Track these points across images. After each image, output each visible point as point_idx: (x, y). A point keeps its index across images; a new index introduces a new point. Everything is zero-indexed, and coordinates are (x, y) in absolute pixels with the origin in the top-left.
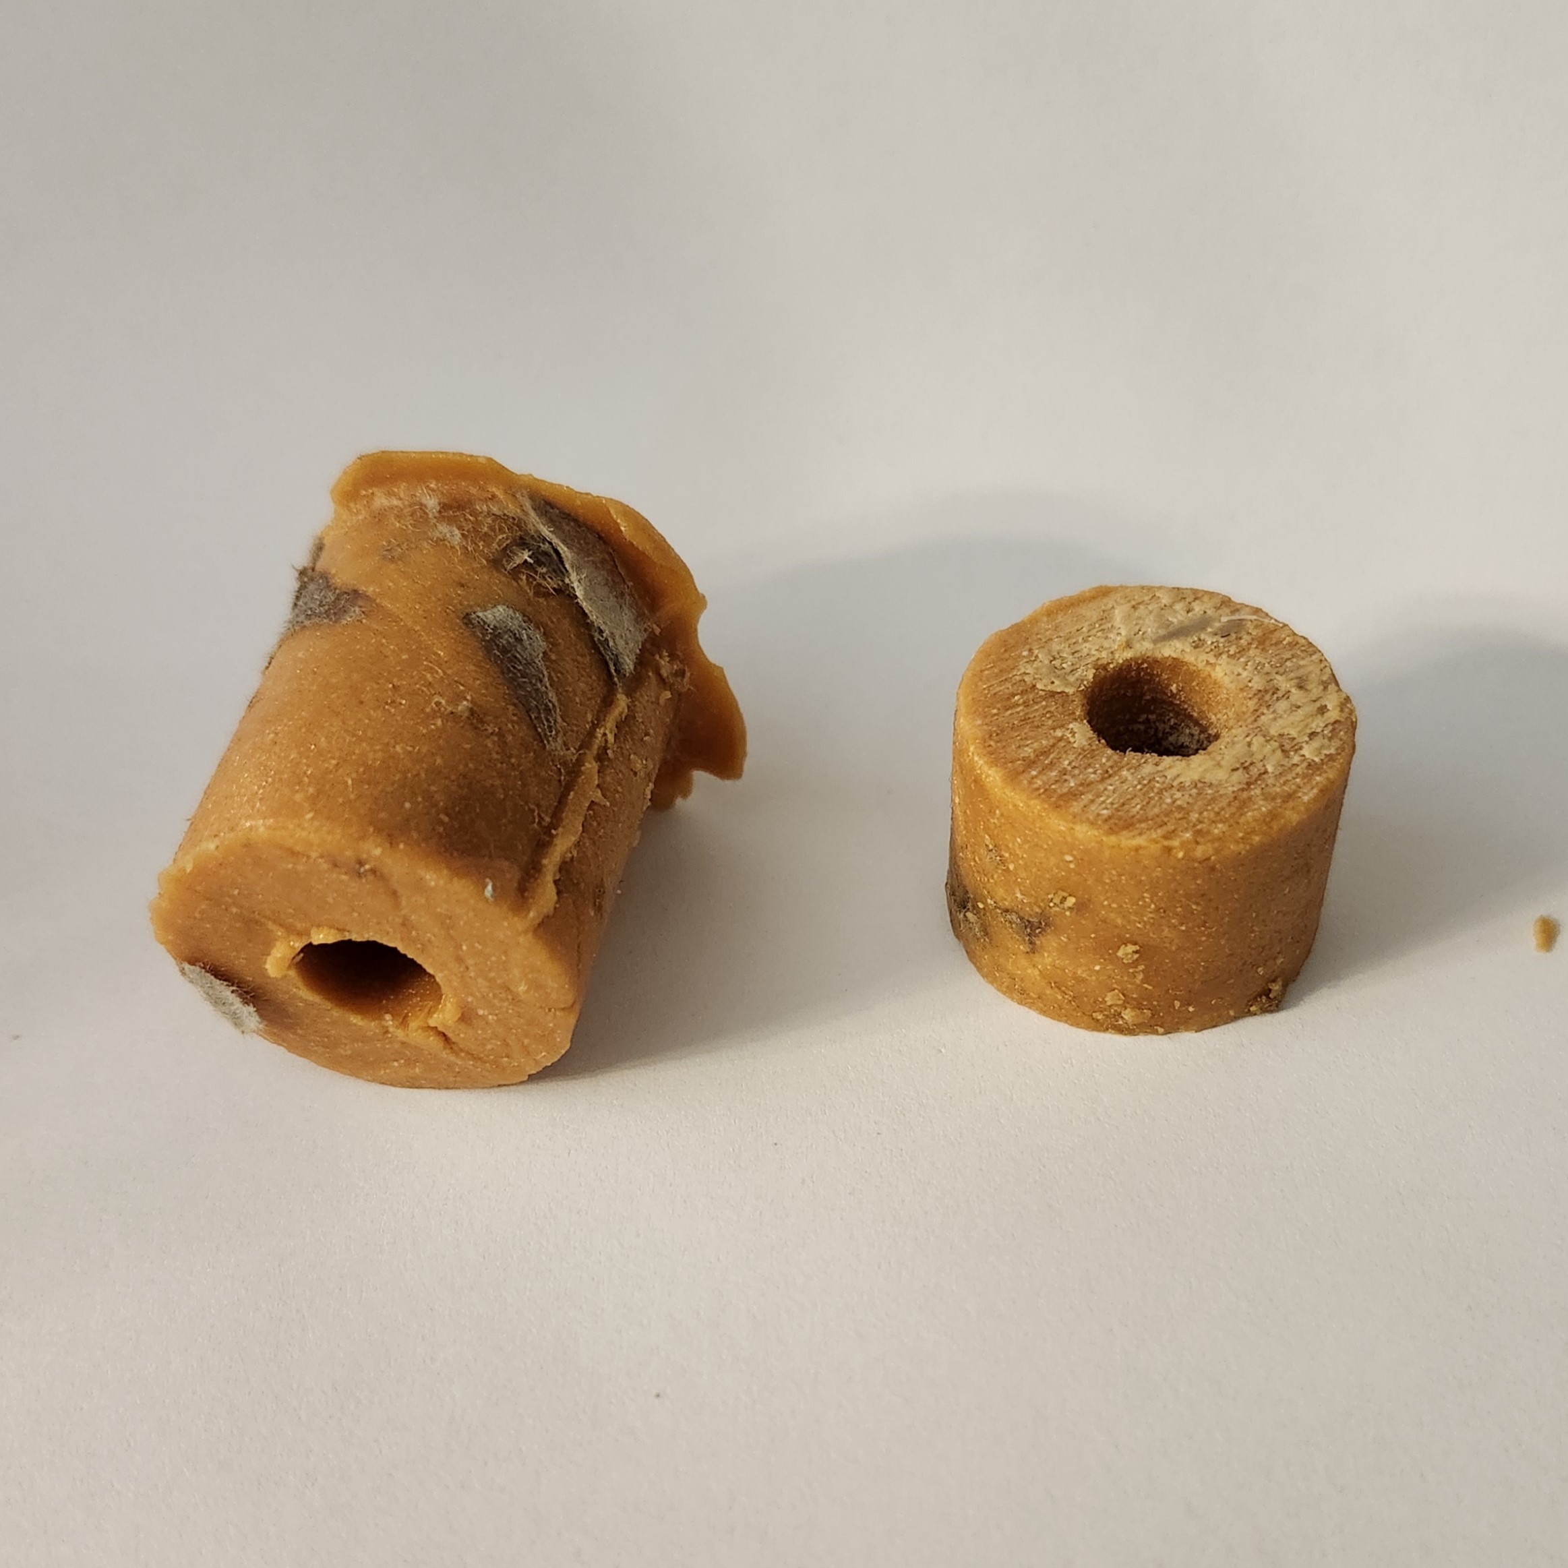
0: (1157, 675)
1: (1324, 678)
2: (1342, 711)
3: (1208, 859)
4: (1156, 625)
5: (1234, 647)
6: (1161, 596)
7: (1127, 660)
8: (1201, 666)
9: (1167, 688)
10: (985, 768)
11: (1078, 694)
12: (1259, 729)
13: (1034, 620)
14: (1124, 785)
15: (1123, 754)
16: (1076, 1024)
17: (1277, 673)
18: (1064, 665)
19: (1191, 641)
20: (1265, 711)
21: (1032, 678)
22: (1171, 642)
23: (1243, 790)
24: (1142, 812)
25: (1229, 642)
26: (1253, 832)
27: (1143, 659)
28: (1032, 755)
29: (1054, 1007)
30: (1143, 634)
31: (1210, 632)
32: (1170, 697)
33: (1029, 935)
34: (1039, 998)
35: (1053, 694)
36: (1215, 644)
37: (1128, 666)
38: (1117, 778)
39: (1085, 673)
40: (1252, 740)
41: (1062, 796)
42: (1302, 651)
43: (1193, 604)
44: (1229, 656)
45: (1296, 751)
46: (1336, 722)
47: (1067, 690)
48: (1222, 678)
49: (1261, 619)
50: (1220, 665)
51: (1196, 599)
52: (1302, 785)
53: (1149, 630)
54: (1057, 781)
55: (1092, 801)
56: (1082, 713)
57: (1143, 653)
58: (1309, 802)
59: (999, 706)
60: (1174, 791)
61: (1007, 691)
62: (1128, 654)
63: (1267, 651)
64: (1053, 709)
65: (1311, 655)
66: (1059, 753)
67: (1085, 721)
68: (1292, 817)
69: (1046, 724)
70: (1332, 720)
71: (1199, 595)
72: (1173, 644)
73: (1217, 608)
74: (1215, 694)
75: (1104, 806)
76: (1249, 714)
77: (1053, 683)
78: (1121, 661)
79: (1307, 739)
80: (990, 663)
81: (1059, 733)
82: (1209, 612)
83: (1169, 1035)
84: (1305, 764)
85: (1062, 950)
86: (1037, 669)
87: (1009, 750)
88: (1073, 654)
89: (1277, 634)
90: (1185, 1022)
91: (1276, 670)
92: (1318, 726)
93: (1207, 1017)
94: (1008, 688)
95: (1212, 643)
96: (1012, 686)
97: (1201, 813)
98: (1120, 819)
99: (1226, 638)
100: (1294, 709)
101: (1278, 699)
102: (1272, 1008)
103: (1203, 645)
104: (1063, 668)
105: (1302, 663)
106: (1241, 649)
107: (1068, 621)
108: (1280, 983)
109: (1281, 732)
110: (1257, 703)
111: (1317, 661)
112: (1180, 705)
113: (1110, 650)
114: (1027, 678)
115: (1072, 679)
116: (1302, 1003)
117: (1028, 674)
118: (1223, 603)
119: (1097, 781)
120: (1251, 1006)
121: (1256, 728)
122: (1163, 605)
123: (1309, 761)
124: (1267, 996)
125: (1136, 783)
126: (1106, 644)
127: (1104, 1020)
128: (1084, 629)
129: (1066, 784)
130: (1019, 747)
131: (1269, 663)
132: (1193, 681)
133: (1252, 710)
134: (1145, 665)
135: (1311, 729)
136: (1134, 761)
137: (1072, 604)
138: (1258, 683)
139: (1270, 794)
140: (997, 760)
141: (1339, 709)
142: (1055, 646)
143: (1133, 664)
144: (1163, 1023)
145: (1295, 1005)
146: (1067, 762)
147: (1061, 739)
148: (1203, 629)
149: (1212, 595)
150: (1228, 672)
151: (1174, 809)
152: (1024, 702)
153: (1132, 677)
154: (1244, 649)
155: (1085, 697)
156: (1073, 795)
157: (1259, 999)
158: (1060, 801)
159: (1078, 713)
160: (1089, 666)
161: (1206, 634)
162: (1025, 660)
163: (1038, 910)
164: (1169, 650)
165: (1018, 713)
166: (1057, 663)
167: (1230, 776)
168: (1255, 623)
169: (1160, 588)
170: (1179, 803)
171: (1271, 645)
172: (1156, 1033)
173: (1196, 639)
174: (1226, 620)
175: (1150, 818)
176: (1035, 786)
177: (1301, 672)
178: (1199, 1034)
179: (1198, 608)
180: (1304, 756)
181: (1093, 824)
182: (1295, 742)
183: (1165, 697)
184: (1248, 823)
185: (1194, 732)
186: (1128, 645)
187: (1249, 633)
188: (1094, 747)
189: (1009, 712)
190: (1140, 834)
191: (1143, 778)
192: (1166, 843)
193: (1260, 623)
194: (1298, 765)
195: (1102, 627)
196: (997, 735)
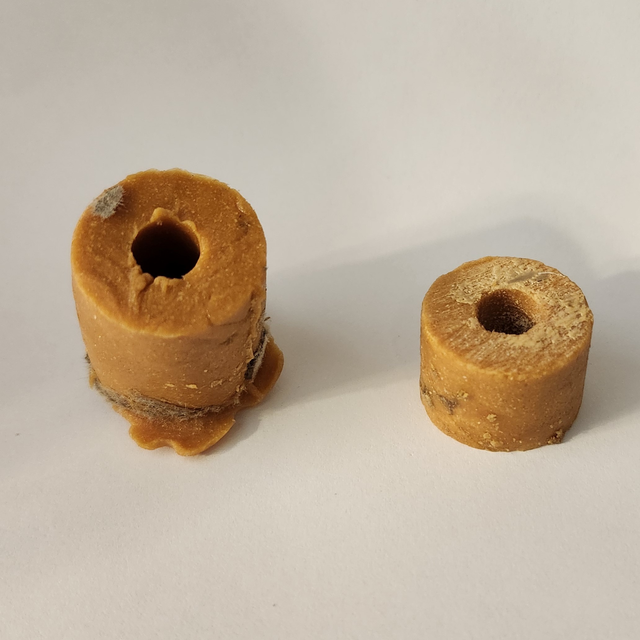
0: (510, 297)
1: (581, 302)
2: (587, 317)
3: (524, 381)
4: (510, 275)
5: (543, 286)
6: (514, 262)
7: (496, 290)
8: (528, 294)
9: (514, 302)
10: (431, 337)
11: (474, 305)
12: (550, 324)
13: (458, 271)
14: (489, 346)
15: (490, 332)
16: (471, 445)
17: (560, 299)
18: (469, 292)
19: (525, 282)
20: (554, 316)
21: (455, 297)
22: (516, 283)
23: (541, 351)
24: (496, 359)
25: (541, 284)
26: (544, 370)
27: (503, 290)
28: (452, 332)
29: (462, 438)
30: (504, 279)
31: (534, 279)
32: (516, 306)
33: (450, 407)
34: (455, 434)
35: (463, 304)
36: (535, 284)
37: (497, 292)
38: (487, 343)
39: (478, 295)
40: (547, 328)
41: (463, 350)
42: (572, 289)
43: (527, 266)
44: (541, 290)
45: (565, 334)
46: (584, 322)
47: (469, 303)
48: (536, 299)
49: (555, 274)
50: (536, 294)
51: (529, 263)
52: (566, 350)
53: (507, 277)
54: (461, 344)
55: (475, 354)
56: (475, 314)
57: (503, 287)
58: (569, 357)
59: (439, 309)
60: (511, 350)
61: (443, 302)
62: (497, 288)
63: (557, 288)
64: (462, 311)
65: (576, 291)
66: (463, 331)
67: (476, 317)
68: (561, 364)
69: (458, 317)
70: (582, 321)
71: (530, 262)
72: (517, 284)
73: (537, 268)
74: (534, 306)
75: (480, 356)
76: (547, 316)
77: (463, 299)
78: (494, 291)
79: (571, 329)
80: (438, 290)
81: (464, 322)
82: (534, 270)
83: (512, 452)
84: (569, 340)
85: (464, 415)
86: (457, 293)
87: (442, 329)
88: (473, 287)
89: (562, 281)
90: (519, 447)
91: (560, 297)
92: (576, 323)
93: (528, 445)
94: (444, 301)
95: (534, 284)
96: (446, 300)
97: (521, 361)
98: (486, 362)
99: (539, 282)
100: (566, 315)
101: (560, 310)
102: (558, 442)
103: (530, 285)
104: (469, 293)
105: (572, 294)
106: (546, 287)
107: (473, 272)
108: (561, 431)
109: (560, 325)
110: (551, 312)
111: (578, 294)
112: (519, 309)
113: (490, 286)
114: (452, 297)
115: (472, 298)
116: (571, 440)
117: (453, 295)
118: (540, 265)
119: (478, 345)
120: (548, 441)
121: (549, 323)
122: (514, 266)
123: (571, 339)
124: (556, 437)
125: (495, 346)
126: (488, 283)
127: (483, 445)
128: (479, 275)
129: (465, 345)
130: (446, 328)
131: (557, 294)
132: (525, 300)
133: (548, 314)
134: (505, 292)
135: (573, 324)
136: (495, 336)
137: (476, 264)
138: (551, 303)
139: (552, 353)
140: (436, 333)
141: (586, 316)
142: (466, 283)
143: (499, 291)
144: (509, 447)
145: (567, 441)
146: (466, 335)
147: (464, 325)
148: (530, 278)
149: (535, 262)
150: (539, 297)
151: (510, 358)
152: (450, 308)
153: (499, 297)
154: (547, 287)
155: (477, 306)
156: (468, 350)
157: (551, 438)
158: (461, 352)
159: (473, 313)
160: (480, 292)
161: (532, 280)
162: (453, 289)
163: (453, 397)
164: (515, 287)
165: (447, 312)
166: (466, 290)
167: (536, 344)
168: (553, 275)
169: (514, 258)
170: (512, 356)
171: (559, 286)
172: (506, 451)
173: (527, 282)
174: (540, 274)
175: (499, 362)
176: (451, 346)
177: (572, 298)
178: (525, 452)
179: (529, 267)
180: (568, 336)
181: (475, 364)
182: (565, 330)
183: (514, 306)
184: (541, 366)
185: (526, 321)
186: (497, 284)
187: (550, 280)
188: (478, 329)
189: (444, 312)
190: (495, 369)
191: (498, 344)
192: (505, 374)
193: (555, 276)
194: (565, 341)
195: (487, 275)
196: (438, 322)
